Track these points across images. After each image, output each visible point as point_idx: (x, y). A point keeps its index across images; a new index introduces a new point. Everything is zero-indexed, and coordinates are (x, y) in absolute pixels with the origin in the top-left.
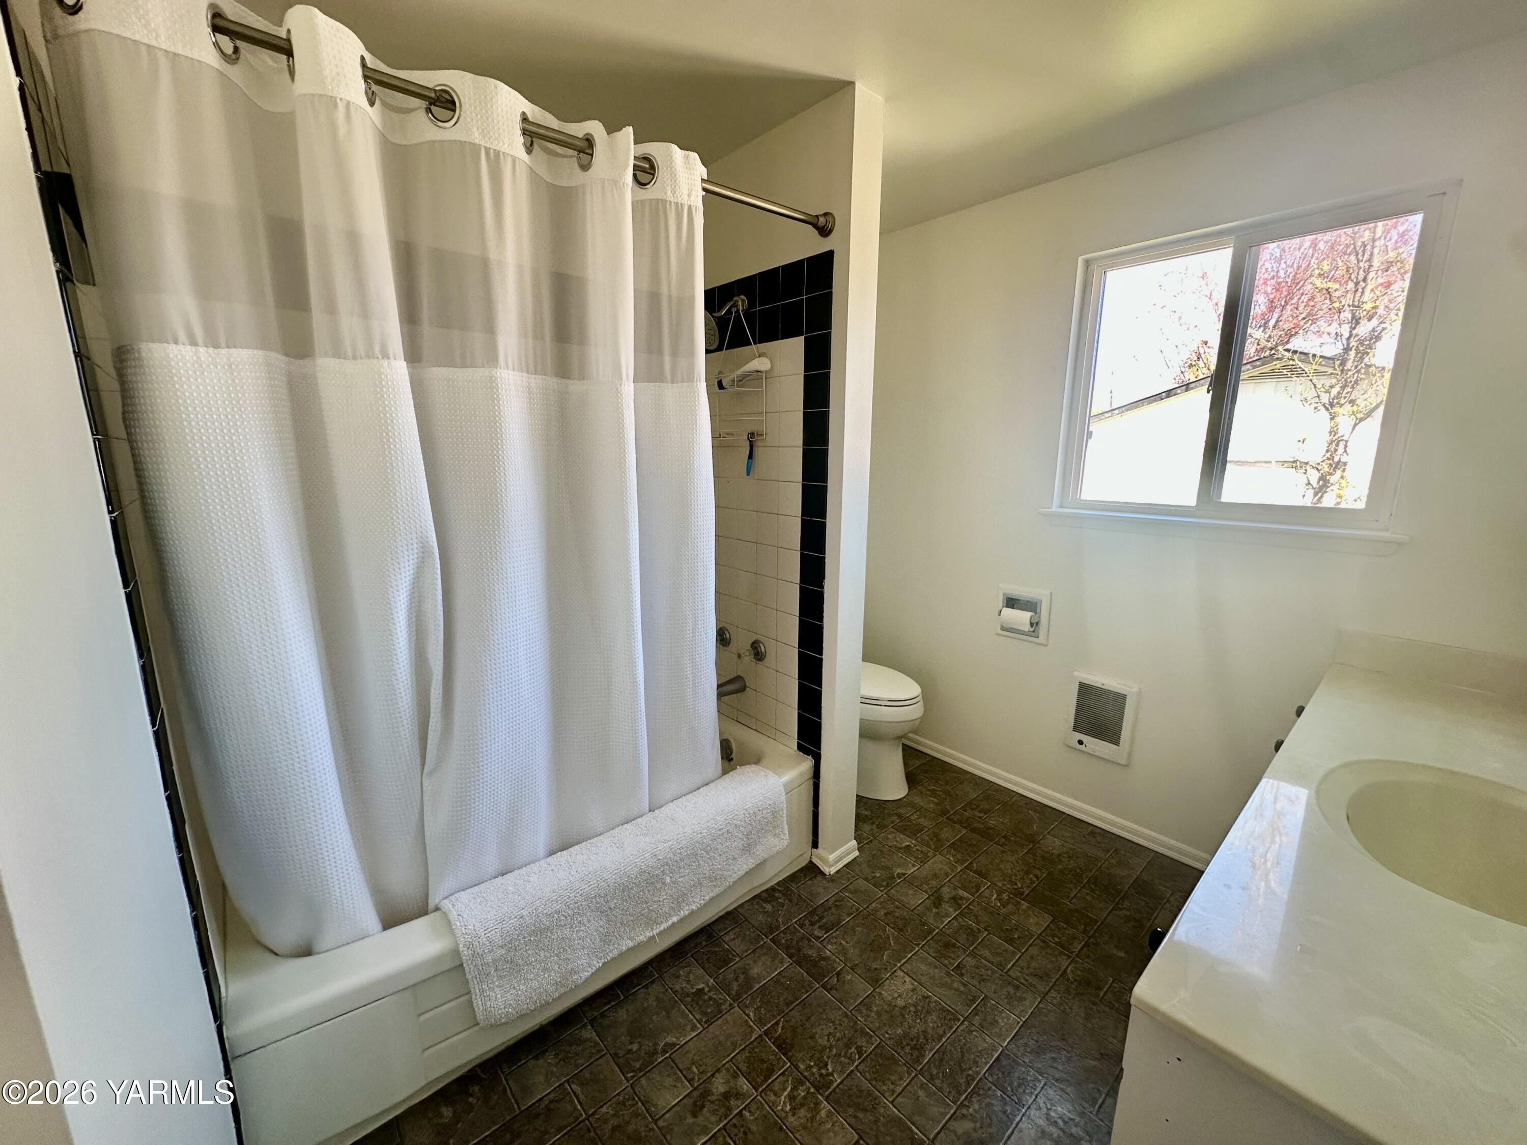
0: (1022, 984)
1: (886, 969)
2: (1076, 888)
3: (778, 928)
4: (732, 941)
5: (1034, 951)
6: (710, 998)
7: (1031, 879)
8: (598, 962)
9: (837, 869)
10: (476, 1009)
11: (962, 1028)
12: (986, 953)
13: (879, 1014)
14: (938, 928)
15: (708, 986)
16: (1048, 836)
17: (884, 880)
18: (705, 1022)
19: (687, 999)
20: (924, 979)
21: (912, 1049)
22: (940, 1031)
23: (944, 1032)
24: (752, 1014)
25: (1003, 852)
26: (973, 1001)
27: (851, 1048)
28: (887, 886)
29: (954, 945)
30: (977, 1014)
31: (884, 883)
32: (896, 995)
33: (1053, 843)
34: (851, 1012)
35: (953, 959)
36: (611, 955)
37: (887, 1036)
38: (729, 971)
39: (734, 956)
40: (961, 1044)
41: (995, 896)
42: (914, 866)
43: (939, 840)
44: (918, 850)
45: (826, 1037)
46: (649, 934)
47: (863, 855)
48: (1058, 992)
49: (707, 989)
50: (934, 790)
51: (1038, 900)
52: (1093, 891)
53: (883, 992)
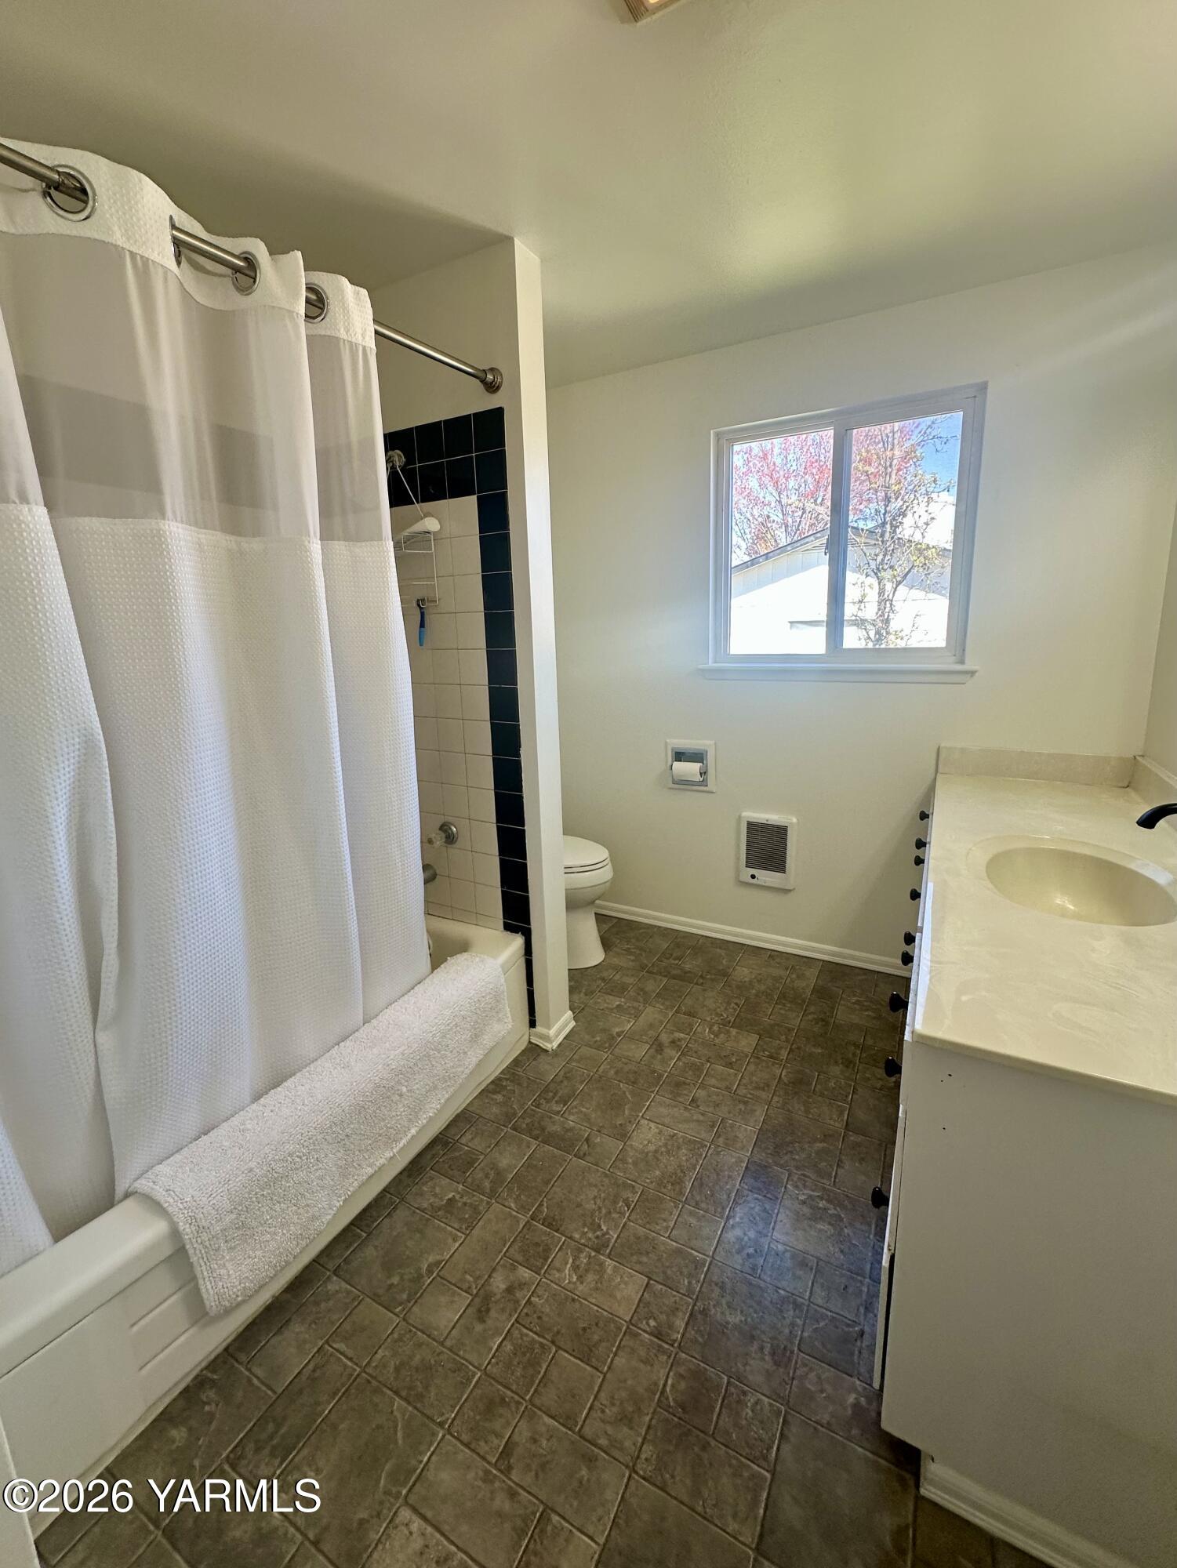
0: (750, 1099)
1: (630, 1122)
2: (770, 1006)
3: (515, 1114)
4: (470, 1141)
5: (752, 1067)
6: (465, 1204)
7: (733, 1008)
8: (339, 1201)
9: (558, 1043)
10: (205, 1296)
11: (710, 1152)
12: (713, 1081)
13: (635, 1164)
14: (666, 1072)
15: (459, 1193)
16: (737, 967)
17: (605, 1043)
18: (467, 1229)
19: (439, 1213)
20: (666, 1121)
21: (672, 1184)
22: (693, 1161)
23: (697, 1161)
24: (513, 1205)
25: (705, 990)
26: (713, 1126)
27: (618, 1204)
28: (610, 1046)
29: (684, 1083)
30: (719, 1136)
31: (607, 1045)
32: (646, 1142)
33: (743, 972)
34: (609, 1170)
35: (687, 1095)
36: (351, 1189)
37: (648, 1181)
38: (476, 1171)
39: (477, 1155)
40: (714, 1165)
41: (707, 1030)
42: (629, 1022)
43: (645, 993)
44: (629, 1007)
45: (592, 1202)
46: (389, 1154)
47: (579, 1023)
48: (779, 1096)
49: (457, 1197)
50: (629, 949)
51: (742, 1023)
52: (784, 1005)
53: (634, 1143)
